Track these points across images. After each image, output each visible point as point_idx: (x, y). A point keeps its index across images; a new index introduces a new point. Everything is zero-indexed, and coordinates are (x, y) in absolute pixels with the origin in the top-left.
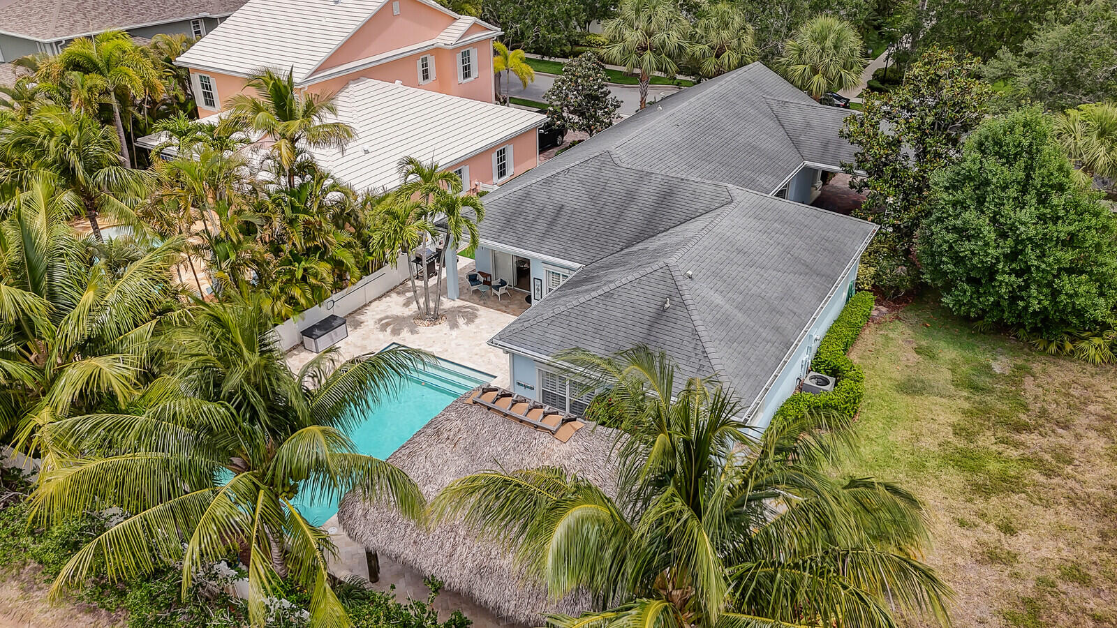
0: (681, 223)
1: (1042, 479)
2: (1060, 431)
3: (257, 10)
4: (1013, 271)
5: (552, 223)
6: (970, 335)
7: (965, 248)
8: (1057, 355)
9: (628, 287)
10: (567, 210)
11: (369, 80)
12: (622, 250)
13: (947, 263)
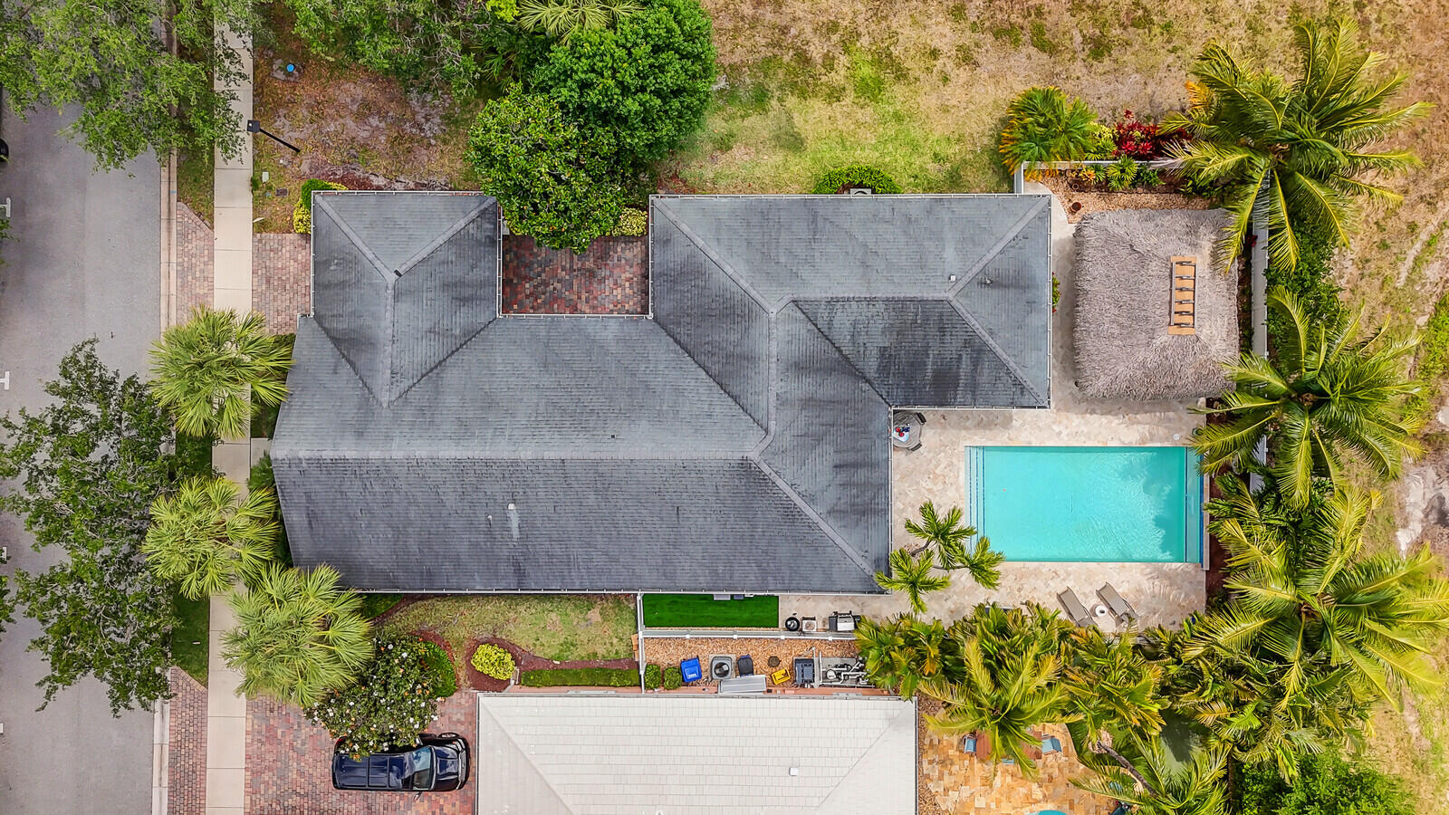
5: (856, 465)
10: (837, 459)
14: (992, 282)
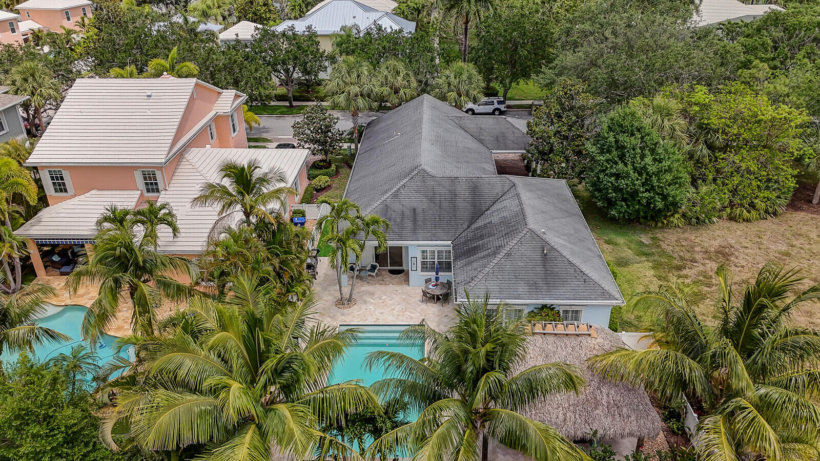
0: (494, 203)
1: (708, 289)
2: (695, 264)
3: (79, 110)
4: (647, 190)
5: (415, 220)
6: (621, 228)
7: (623, 183)
8: (662, 228)
9: (516, 247)
10: (419, 211)
11: (193, 149)
12: (469, 227)
13: (611, 193)
14: (545, 255)
